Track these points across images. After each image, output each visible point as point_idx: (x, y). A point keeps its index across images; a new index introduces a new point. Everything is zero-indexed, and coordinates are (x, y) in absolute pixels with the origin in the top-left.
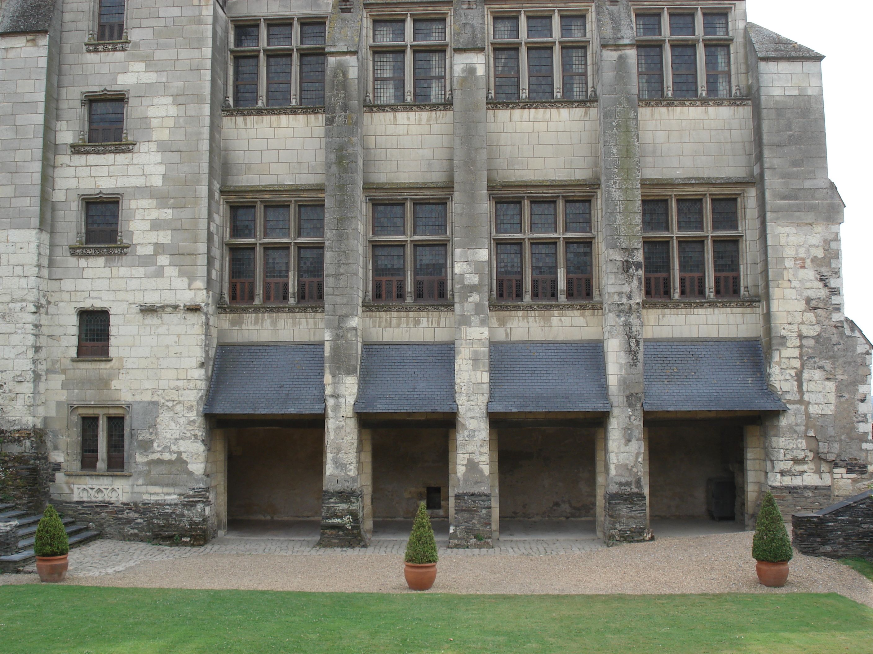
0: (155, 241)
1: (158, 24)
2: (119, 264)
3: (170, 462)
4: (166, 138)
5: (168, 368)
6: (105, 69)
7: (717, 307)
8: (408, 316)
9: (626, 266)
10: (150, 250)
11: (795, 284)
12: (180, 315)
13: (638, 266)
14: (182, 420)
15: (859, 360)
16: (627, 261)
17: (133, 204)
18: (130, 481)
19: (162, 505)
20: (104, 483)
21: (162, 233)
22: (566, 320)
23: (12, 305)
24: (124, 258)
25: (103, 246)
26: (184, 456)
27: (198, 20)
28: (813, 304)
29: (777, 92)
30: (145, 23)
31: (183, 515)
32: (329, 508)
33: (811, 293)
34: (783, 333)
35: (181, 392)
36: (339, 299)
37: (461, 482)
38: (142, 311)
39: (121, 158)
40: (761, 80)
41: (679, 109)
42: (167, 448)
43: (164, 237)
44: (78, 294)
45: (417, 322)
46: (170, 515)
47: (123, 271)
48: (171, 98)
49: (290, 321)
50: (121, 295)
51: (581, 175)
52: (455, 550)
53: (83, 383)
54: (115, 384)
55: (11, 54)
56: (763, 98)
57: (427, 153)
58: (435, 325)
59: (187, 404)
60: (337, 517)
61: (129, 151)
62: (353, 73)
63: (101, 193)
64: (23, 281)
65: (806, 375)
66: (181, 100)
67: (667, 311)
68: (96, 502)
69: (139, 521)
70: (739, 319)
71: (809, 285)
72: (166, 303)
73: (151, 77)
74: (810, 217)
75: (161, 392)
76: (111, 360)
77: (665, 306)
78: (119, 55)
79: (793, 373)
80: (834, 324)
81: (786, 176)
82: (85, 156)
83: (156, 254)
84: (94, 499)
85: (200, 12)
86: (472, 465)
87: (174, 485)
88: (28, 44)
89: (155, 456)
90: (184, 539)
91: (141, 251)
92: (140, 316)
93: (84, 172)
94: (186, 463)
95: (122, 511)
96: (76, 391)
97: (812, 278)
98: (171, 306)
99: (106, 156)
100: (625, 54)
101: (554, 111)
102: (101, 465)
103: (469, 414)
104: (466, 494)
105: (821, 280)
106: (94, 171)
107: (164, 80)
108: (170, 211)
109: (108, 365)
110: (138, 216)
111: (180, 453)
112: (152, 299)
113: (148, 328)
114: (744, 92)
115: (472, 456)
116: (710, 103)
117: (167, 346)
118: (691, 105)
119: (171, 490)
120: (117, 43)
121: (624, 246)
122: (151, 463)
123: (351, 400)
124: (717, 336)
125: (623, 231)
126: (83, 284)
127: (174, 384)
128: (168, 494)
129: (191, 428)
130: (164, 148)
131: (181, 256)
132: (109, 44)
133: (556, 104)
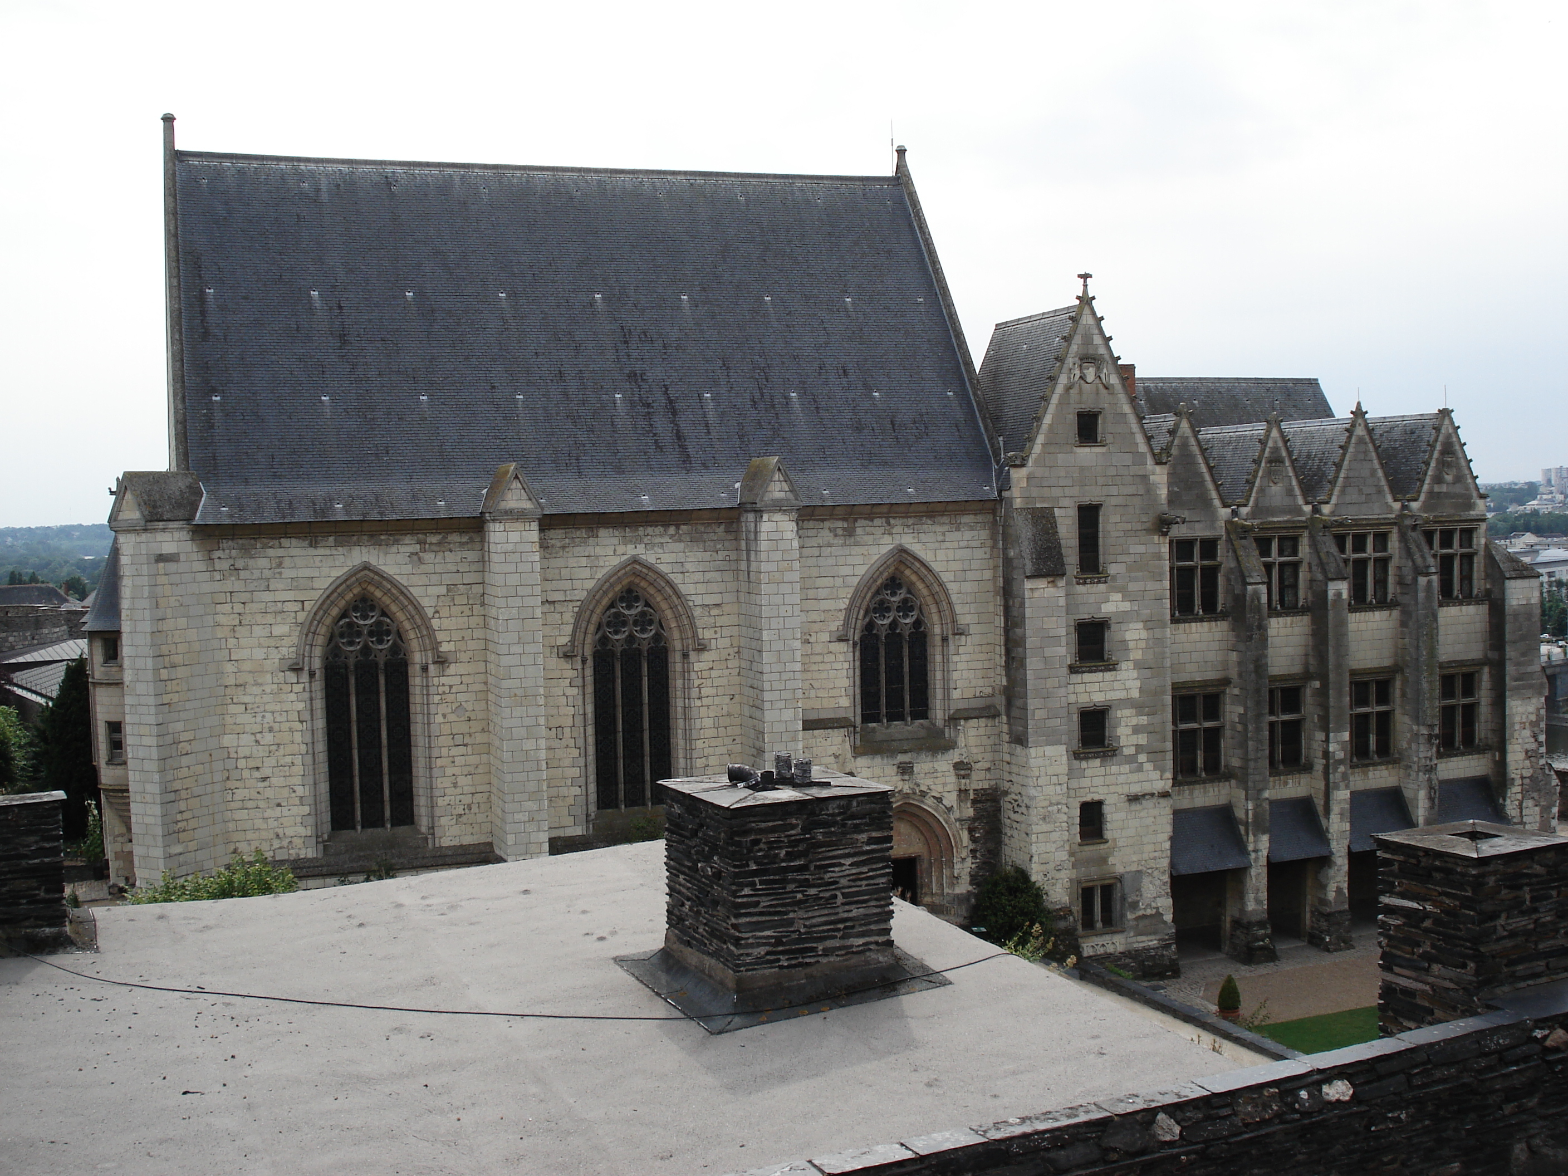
0: (1136, 743)
1: (1129, 559)
2: (1111, 764)
3: (1151, 915)
4: (1140, 657)
5: (1148, 843)
6: (1092, 599)
7: (1460, 756)
8: (1280, 780)
9: (1430, 737)
10: (1132, 751)
11: (1520, 741)
12: (1155, 800)
13: (1437, 736)
14: (1158, 882)
15: (1553, 790)
17: (1119, 714)
18: (1124, 935)
19: (1147, 949)
20: (1106, 939)
21: (1140, 736)
22: (1377, 773)
24: (1114, 758)
25: (1100, 750)
26: (1161, 910)
27: (1158, 557)
28: (1530, 754)
29: (1514, 603)
30: (1120, 558)
31: (1163, 955)
32: (1253, 935)
33: (1528, 747)
34: (1513, 776)
35: (1158, 860)
36: (1257, 778)
37: (1333, 904)
38: (1128, 800)
39: (1108, 675)
40: (1506, 594)
42: (1149, 905)
43: (1142, 739)
44: (1082, 790)
45: (1286, 783)
46: (1154, 956)
47: (1114, 769)
48: (1142, 623)
49: (1202, 791)
50: (1112, 789)
51: (1386, 663)
52: (1335, 953)
53: (1088, 862)
54: (1111, 860)
55: (1036, 594)
56: (1506, 607)
57: (1290, 650)
59: (1162, 870)
60: (1259, 941)
61: (1114, 670)
62: (1264, 599)
63: (1093, 705)
64: (1058, 788)
65: (1524, 804)
66: (1150, 625)
68: (1100, 955)
69: (1133, 964)
70: (1476, 762)
71: (1527, 741)
72: (1146, 792)
73: (1126, 606)
74: (1528, 693)
75: (1143, 863)
76: (1107, 842)
78: (1102, 587)
79: (1517, 803)
80: (1539, 767)
81: (1518, 664)
82: (1080, 675)
83: (1137, 753)
84: (1099, 953)
85: (1160, 548)
86: (1339, 890)
87: (1155, 933)
88: (1050, 585)
89: (1141, 913)
90: (1165, 974)
91: (1127, 751)
92: (1127, 804)
93: (1080, 688)
94: (1162, 915)
95: (1120, 959)
96: (1083, 869)
97: (1528, 735)
98: (1149, 794)
99: (1096, 674)
100: (1431, 579)
101: (1371, 613)
102: (1099, 925)
103: (1338, 854)
104: (1335, 912)
105: (1534, 737)
106: (1089, 687)
107: (1136, 608)
108: (1145, 718)
109: (1106, 846)
110: (1123, 724)
111: (1157, 908)
112: (1136, 789)
113: (1133, 813)
114: (1483, 594)
115: (1339, 884)
116: (1461, 603)
117: (1147, 826)
118: (1453, 606)
119: (1153, 937)
120: (1098, 578)
121: (1429, 723)
122: (1138, 918)
123: (1265, 853)
125: (1429, 712)
126: (1085, 782)
127: (1152, 855)
128: (1151, 941)
129: (1164, 888)
130: (1138, 665)
131: (1153, 753)
132: (1095, 578)
133: (1371, 608)
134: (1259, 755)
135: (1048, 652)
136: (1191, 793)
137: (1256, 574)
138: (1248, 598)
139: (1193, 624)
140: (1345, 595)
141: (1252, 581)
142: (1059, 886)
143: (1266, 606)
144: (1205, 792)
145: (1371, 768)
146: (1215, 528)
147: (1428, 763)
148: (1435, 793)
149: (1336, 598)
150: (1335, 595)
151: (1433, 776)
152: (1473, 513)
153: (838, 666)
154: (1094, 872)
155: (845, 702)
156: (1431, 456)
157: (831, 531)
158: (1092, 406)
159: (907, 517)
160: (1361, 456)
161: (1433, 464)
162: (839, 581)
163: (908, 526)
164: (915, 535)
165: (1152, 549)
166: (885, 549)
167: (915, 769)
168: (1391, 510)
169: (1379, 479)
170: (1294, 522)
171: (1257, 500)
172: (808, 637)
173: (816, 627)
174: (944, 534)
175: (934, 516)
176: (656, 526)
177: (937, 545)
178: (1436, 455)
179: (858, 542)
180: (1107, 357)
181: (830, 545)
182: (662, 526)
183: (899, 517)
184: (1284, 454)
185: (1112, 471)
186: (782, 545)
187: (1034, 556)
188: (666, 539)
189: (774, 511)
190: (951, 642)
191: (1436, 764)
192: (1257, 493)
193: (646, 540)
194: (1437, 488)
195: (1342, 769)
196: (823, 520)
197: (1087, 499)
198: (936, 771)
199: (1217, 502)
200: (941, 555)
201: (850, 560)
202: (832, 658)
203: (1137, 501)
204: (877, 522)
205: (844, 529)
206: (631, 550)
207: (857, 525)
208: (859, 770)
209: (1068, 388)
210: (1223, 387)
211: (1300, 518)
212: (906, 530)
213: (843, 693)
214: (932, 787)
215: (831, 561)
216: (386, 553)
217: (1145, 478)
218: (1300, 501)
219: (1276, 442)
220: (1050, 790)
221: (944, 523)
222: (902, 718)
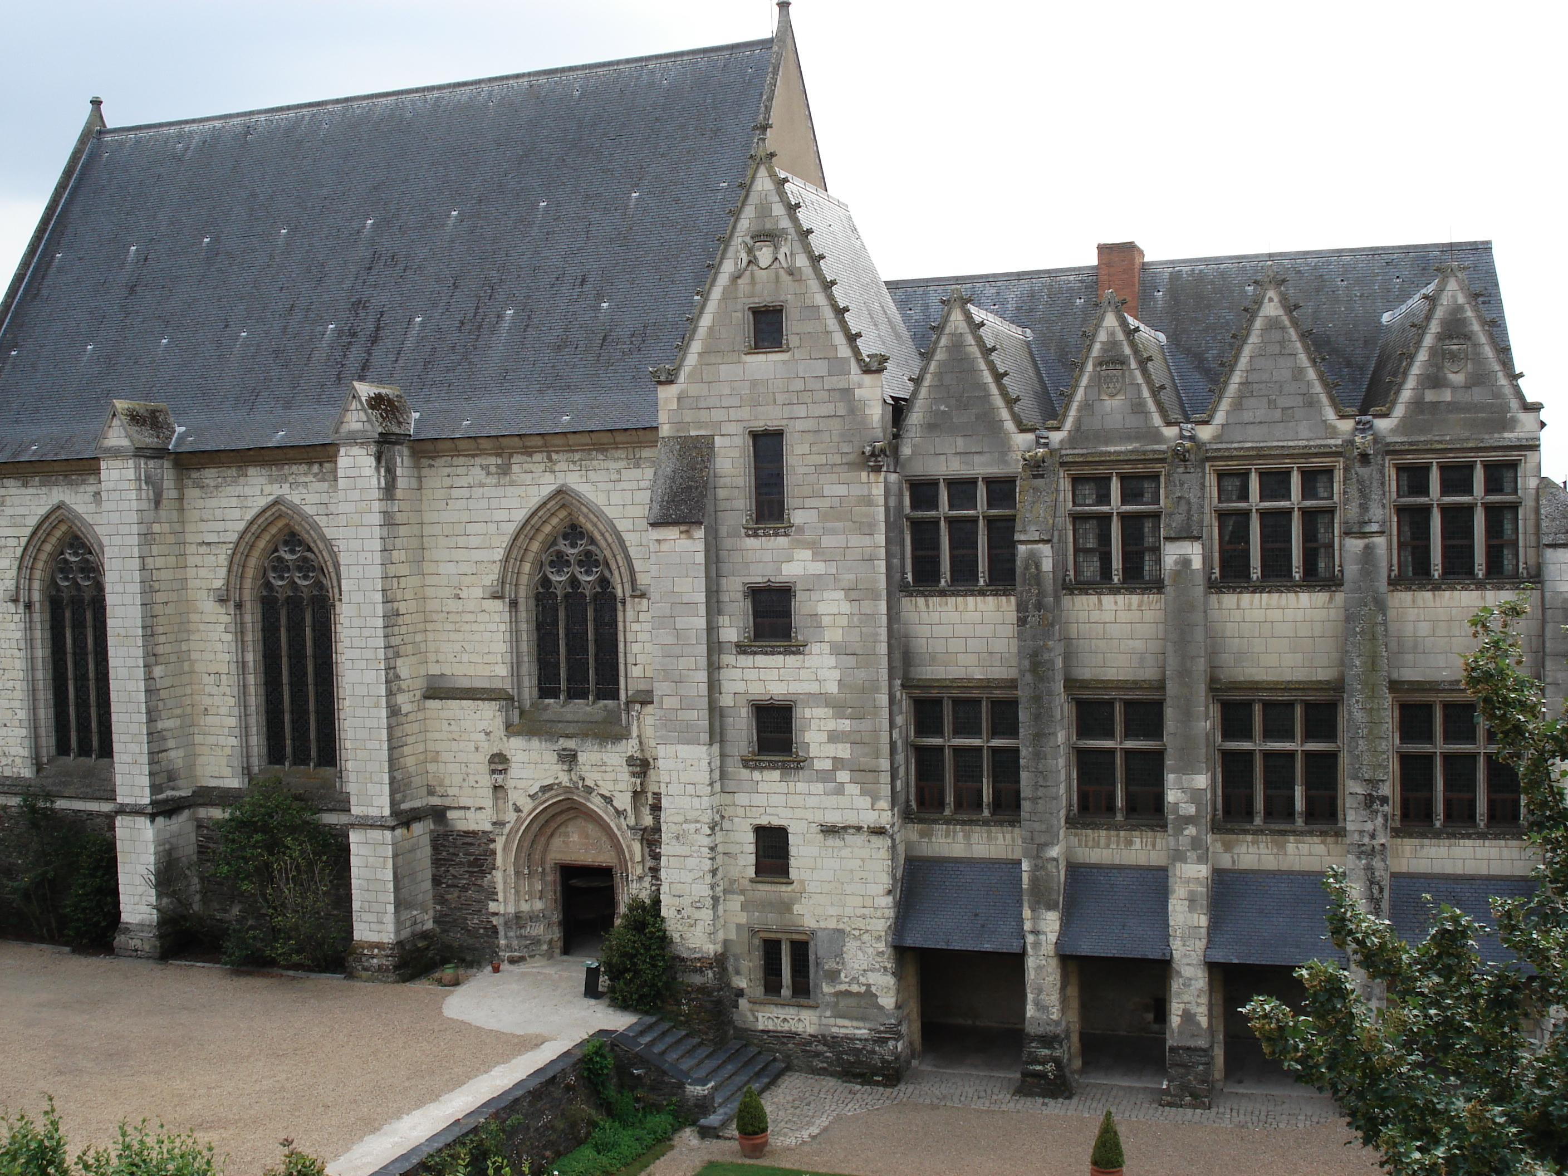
0: (833, 755)
1: (824, 504)
2: (796, 779)
3: (858, 994)
4: (840, 638)
5: (853, 894)
6: (767, 557)
7: (1488, 839)
8: (1118, 836)
9: (1369, 801)
10: (828, 765)
12: (864, 837)
13: (1387, 800)
14: (870, 950)
16: (1370, 795)
17: (808, 713)
18: (818, 1012)
19: (852, 1039)
20: (790, 1012)
21: (840, 746)
22: (1304, 848)
23: (684, 826)
24: (801, 772)
25: (777, 759)
26: (873, 989)
27: (868, 501)
29: (1565, 588)
30: (808, 503)
31: (874, 1052)
32: (1030, 1053)
35: (868, 920)
36: (1037, 826)
37: (1176, 1035)
38: (822, 831)
39: (791, 660)
40: (1546, 572)
41: (1447, 593)
42: (855, 980)
43: (844, 751)
44: (754, 809)
45: (1129, 843)
46: (860, 1051)
47: (801, 787)
48: (843, 592)
49: (985, 835)
50: (799, 813)
51: (1323, 675)
52: (1167, 1109)
53: (763, 905)
54: (797, 908)
55: (665, 547)
56: (1548, 595)
57: (1139, 645)
58: (1149, 847)
59: (875, 934)
60: (1039, 1063)
61: (799, 653)
62: (1047, 565)
63: (771, 698)
64: (696, 800)
66: (854, 595)
67: (1426, 841)
68: (782, 1032)
69: (828, 1054)
70: (1515, 853)
72: (847, 823)
73: (819, 568)
75: (846, 919)
76: (792, 883)
77: (1423, 835)
78: (782, 541)
82: (751, 657)
83: (835, 769)
84: (779, 1028)
85: (870, 490)
86: (1188, 1017)
87: (863, 1019)
88: (683, 536)
89: (843, 987)
90: (876, 1078)
91: (818, 765)
92: (821, 836)
93: (752, 675)
94: (876, 996)
95: (810, 1043)
96: (756, 914)
98: (854, 827)
99: (774, 657)
100: (1373, 543)
101: (1291, 596)
102: (786, 992)
103: (1185, 961)
104: (1179, 1048)
106: (764, 674)
107: (834, 571)
108: (848, 722)
109: (790, 888)
110: (813, 726)
111: (869, 986)
112: (834, 818)
113: (830, 850)
114: (1533, 572)
115: (1188, 1006)
116: (1488, 587)
117: (852, 871)
118: (1463, 589)
119: (861, 1024)
120: (779, 528)
121: (1367, 777)
122: (839, 994)
123: (1053, 938)
124: (1486, 873)
125: (1366, 759)
126: (759, 799)
127: (861, 911)
128: (857, 1028)
129: (880, 959)
130: (838, 650)
131: (862, 773)
132: (770, 528)
133: (1293, 587)
134: (1039, 794)
135: (681, 623)
136: (967, 837)
137: (1033, 528)
138: (1018, 563)
139: (971, 600)
140: (1197, 564)
141: (1023, 538)
142: (699, 927)
143: (1051, 575)
144: (989, 838)
145: (1292, 838)
146: (1006, 463)
147: (1366, 840)
148: (1381, 890)
149: (1179, 567)
150: (1176, 563)
151: (1377, 863)
152: (1510, 437)
153: (493, 627)
154: (772, 920)
155: (502, 671)
156: (1418, 344)
157: (483, 469)
158: (769, 299)
159: (573, 451)
160: (1276, 349)
161: (1422, 356)
162: (492, 528)
163: (574, 462)
164: (583, 473)
165: (857, 490)
166: (546, 491)
167: (579, 759)
168: (1334, 433)
169: (1309, 384)
170: (1145, 453)
171: (1078, 421)
172: (459, 592)
173: (467, 580)
174: (619, 472)
175: (606, 450)
176: (301, 464)
177: (611, 485)
178: (1428, 340)
179: (513, 481)
180: (792, 231)
181: (482, 485)
182: (306, 463)
183: (563, 451)
184: (1127, 351)
185: (799, 385)
186: (360, 483)
187: (666, 498)
188: (310, 478)
189: (350, 445)
190: (628, 606)
191: (1383, 845)
192: (1079, 410)
193: (291, 479)
194: (1430, 396)
195: (1191, 831)
196: (473, 456)
197: (762, 423)
198: (604, 764)
199: (1010, 425)
200: (616, 498)
201: (505, 503)
202: (485, 617)
203: (835, 424)
204: (537, 457)
205: (498, 466)
206: (276, 490)
207: (512, 461)
208: (513, 752)
209: (736, 278)
210: (1308, 265)
211: (1156, 447)
212: (572, 467)
213: (500, 660)
214: (599, 783)
215: (484, 504)
216: (76, 493)
217: (847, 393)
218: (1157, 420)
219: (1112, 334)
220: (685, 802)
221: (619, 459)
222: (583, 695)
